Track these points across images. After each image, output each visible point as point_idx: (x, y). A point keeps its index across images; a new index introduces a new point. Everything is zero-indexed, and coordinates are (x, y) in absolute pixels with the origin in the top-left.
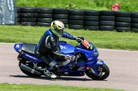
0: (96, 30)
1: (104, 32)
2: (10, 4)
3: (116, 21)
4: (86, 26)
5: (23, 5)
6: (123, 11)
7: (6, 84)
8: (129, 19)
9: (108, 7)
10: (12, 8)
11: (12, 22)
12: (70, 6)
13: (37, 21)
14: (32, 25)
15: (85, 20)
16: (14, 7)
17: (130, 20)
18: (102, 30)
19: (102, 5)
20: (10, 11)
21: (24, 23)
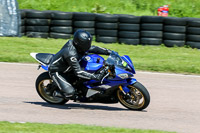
0: (136, 44)
1: (147, 47)
2: (11, 5)
3: (164, 31)
4: (120, 38)
5: (30, 7)
6: (174, 16)
7: (5, 122)
8: (184, 28)
9: (153, 11)
10: (13, 12)
11: (14, 32)
12: (98, 8)
13: (50, 31)
14: (43, 37)
15: (119, 30)
16: (17, 11)
17: (184, 30)
18: (144, 44)
19: (145, 8)
20: (11, 16)
21: (32, 33)
